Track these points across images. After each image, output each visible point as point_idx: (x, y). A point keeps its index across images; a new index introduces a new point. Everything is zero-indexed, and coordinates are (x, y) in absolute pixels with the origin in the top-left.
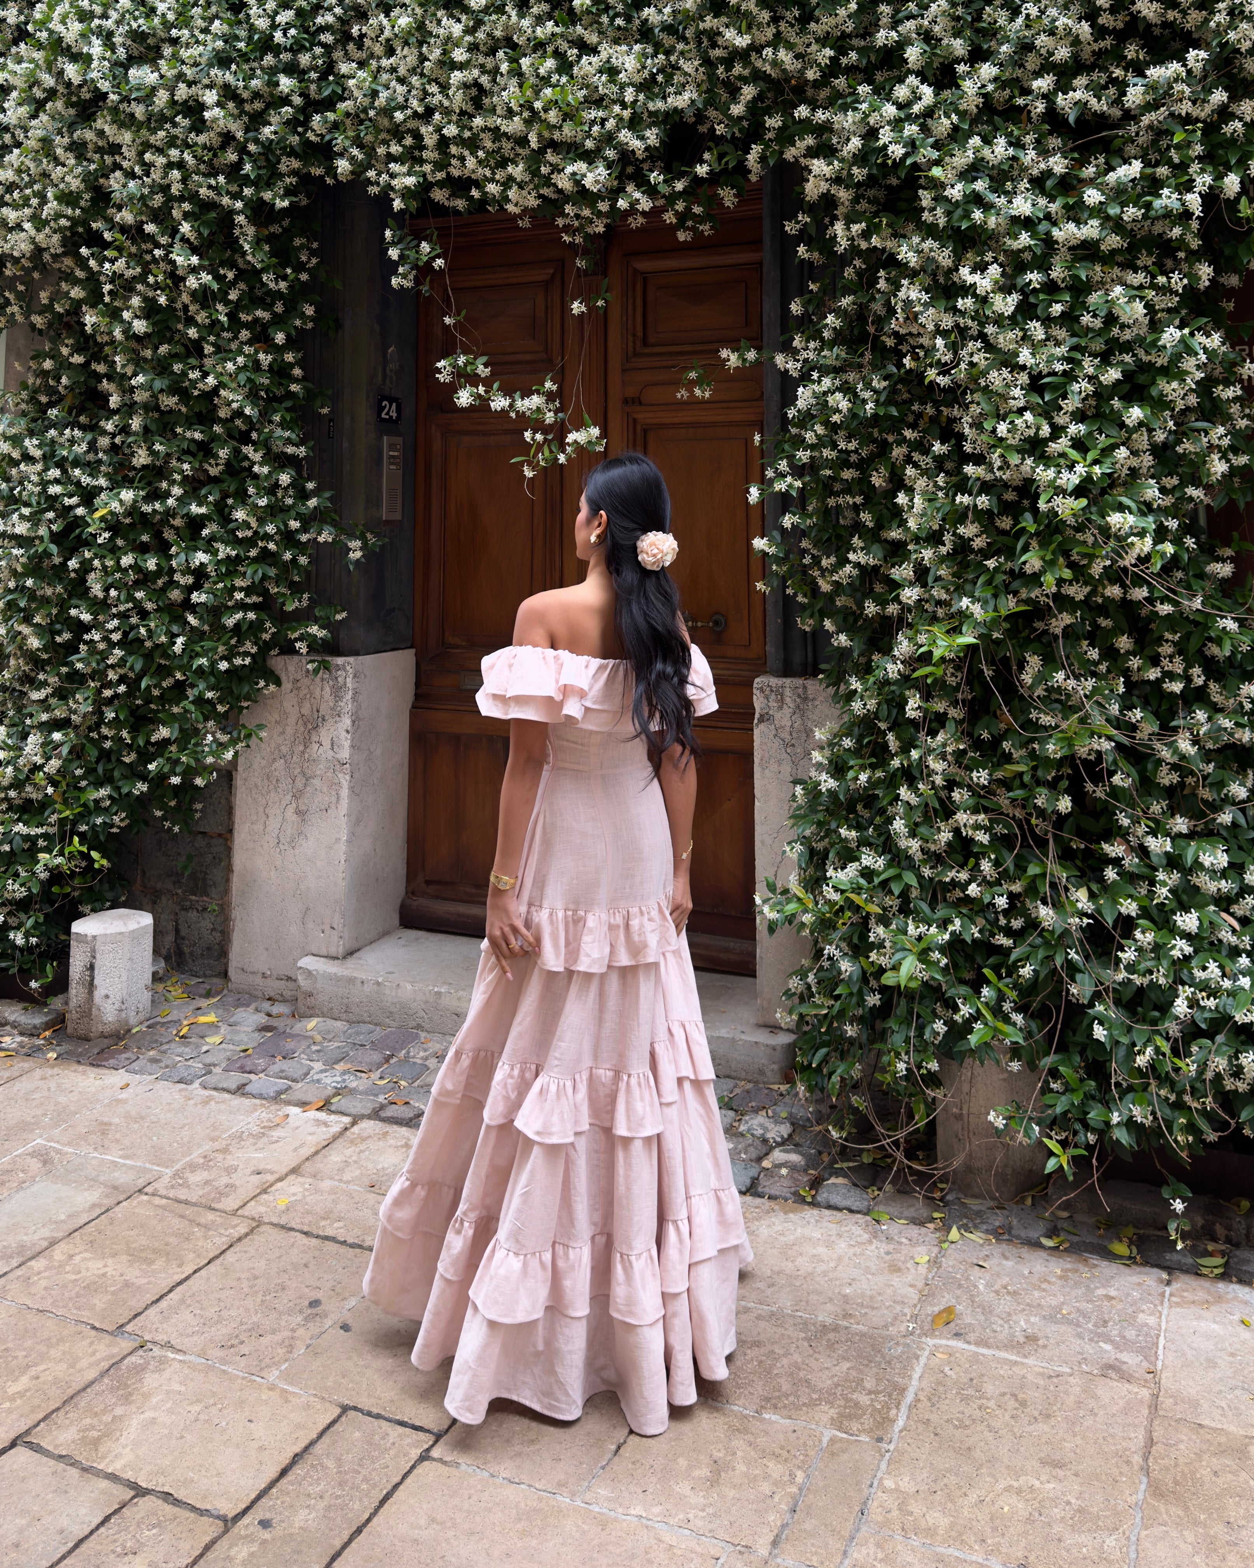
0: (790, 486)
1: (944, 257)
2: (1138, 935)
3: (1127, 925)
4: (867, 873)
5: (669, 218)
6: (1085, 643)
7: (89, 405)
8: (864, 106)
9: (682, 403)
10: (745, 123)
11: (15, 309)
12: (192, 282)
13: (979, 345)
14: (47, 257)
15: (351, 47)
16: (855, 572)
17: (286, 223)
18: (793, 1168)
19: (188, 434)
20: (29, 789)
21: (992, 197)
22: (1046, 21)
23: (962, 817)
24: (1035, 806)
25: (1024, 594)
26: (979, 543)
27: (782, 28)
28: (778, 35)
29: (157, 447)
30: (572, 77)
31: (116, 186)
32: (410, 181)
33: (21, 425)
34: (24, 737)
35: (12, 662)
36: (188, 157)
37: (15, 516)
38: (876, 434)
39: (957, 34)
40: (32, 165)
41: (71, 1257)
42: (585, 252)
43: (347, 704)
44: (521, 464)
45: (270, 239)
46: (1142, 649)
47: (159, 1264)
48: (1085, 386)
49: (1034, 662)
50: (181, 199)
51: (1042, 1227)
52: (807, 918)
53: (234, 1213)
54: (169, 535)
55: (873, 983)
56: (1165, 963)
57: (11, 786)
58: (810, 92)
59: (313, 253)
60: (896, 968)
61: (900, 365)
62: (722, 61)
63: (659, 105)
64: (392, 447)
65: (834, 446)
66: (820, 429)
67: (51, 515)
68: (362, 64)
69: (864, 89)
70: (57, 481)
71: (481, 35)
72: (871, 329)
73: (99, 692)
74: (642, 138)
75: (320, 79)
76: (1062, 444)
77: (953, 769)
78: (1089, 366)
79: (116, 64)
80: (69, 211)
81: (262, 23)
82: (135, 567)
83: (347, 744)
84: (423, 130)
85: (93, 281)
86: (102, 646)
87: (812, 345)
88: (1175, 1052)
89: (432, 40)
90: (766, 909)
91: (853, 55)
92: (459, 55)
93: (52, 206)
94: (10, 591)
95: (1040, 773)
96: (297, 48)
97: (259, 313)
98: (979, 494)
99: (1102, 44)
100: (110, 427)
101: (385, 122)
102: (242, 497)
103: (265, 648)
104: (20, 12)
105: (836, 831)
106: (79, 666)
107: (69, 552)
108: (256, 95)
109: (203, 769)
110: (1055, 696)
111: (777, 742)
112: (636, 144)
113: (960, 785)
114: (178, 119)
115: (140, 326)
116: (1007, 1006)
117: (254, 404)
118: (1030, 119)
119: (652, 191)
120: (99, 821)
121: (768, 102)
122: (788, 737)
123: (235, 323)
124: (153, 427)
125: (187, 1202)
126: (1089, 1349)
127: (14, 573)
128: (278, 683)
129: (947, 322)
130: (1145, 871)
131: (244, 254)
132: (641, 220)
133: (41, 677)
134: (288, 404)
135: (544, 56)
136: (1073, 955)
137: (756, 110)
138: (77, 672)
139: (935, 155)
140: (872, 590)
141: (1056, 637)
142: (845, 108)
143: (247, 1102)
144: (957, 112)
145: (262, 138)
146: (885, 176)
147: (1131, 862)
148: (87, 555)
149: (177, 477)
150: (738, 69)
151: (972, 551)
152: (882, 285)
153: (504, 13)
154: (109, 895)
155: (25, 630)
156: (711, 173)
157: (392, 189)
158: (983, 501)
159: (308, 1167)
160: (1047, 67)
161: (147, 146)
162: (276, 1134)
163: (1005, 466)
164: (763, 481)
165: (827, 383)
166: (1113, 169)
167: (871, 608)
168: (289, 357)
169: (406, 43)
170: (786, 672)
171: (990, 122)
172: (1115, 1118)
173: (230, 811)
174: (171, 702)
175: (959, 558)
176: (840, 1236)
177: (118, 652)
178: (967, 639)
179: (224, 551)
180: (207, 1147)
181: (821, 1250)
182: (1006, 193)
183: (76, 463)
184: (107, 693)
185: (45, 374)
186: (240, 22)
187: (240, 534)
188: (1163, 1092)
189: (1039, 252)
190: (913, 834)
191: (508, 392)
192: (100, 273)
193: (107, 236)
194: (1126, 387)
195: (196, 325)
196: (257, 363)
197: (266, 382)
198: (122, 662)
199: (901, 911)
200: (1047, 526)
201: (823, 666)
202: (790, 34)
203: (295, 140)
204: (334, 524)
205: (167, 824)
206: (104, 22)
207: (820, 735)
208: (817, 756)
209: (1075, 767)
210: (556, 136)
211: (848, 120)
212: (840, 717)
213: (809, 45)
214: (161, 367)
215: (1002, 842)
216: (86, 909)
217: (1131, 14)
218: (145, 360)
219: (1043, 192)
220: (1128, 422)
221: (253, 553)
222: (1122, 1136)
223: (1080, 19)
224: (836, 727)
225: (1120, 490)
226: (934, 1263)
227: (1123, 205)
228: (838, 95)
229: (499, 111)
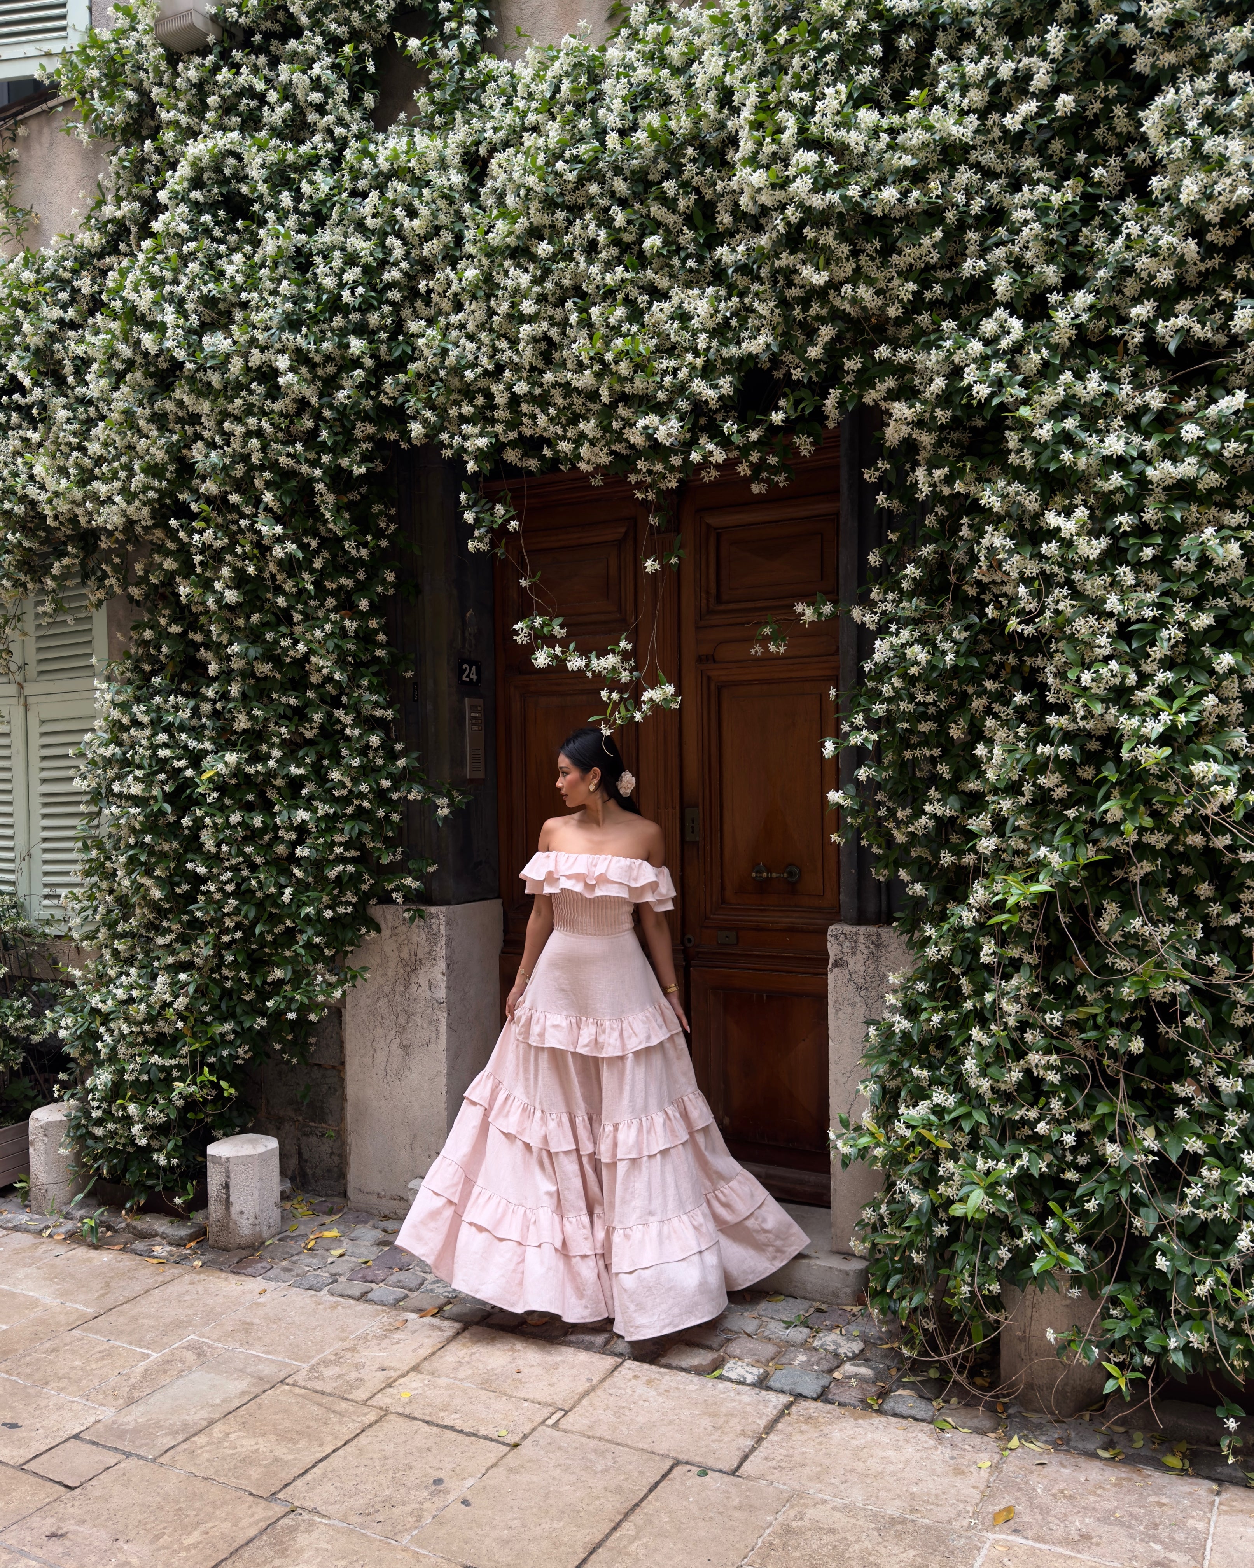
0: (866, 739)
1: (1031, 501)
2: (1205, 1172)
3: (1193, 1162)
4: (939, 1111)
5: (743, 470)
6: (1165, 890)
7: (189, 673)
8: (948, 344)
9: (756, 659)
10: (823, 367)
11: (113, 581)
12: (278, 552)
13: (1065, 592)
14: (138, 529)
15: (419, 303)
16: (931, 823)
17: (364, 489)
18: (862, 1379)
19: (284, 700)
20: (161, 1023)
21: (1083, 436)
22: (1149, 240)
23: (1034, 1058)
24: (1108, 1047)
25: (1104, 844)
26: (1059, 793)
27: (862, 263)
28: (858, 270)
29: (256, 712)
30: (643, 325)
31: (199, 457)
32: (483, 442)
33: (128, 693)
34: (154, 977)
35: (138, 911)
36: (265, 425)
37: (130, 778)
38: (955, 686)
39: (1048, 262)
40: (117, 438)
41: (227, 1435)
42: (658, 509)
43: (441, 949)
44: (599, 722)
45: (350, 506)
46: (1223, 895)
47: (303, 1443)
48: (1176, 633)
49: (1112, 909)
50: (262, 468)
51: (1098, 1440)
52: (879, 1152)
53: (364, 1403)
54: (271, 794)
55: (942, 1215)
56: (1231, 1200)
57: (145, 1021)
58: (891, 331)
59: (391, 519)
60: (963, 1200)
61: (982, 615)
62: (799, 300)
63: (733, 351)
64: (473, 709)
65: (912, 698)
66: (897, 682)
67: (162, 777)
68: (431, 322)
69: (948, 325)
70: (165, 745)
71: (549, 285)
72: (953, 579)
73: (218, 937)
74: (715, 387)
75: (389, 339)
76: (1149, 693)
77: (1026, 1011)
78: (1180, 612)
79: (190, 331)
80: (156, 484)
81: (329, 282)
82: (243, 824)
83: (443, 985)
84: (494, 388)
85: (183, 553)
86: (218, 896)
87: (890, 596)
88: (1236, 1283)
89: (500, 293)
90: (840, 1144)
91: (938, 289)
92: (528, 307)
93: (139, 479)
94: (130, 847)
95: (1113, 1015)
96: (366, 307)
97: (343, 581)
98: (1061, 744)
99: (1209, 264)
100: (210, 693)
101: (456, 382)
102: (336, 758)
103: (365, 898)
104: (94, 282)
105: (908, 1071)
106: (199, 914)
107: (182, 810)
108: (328, 358)
109: (314, 1006)
110: (1131, 942)
111: (851, 985)
112: (710, 394)
113: (1033, 1026)
114: (254, 386)
115: (231, 596)
116: (1069, 1237)
117: (343, 669)
118: (1126, 351)
119: (725, 442)
120: (225, 1053)
121: (847, 343)
122: (861, 982)
123: (321, 592)
124: (251, 694)
125: (323, 1393)
126: (1140, 1548)
127: (133, 830)
128: (378, 930)
129: (1032, 569)
130: (1213, 1110)
131: (325, 522)
132: (714, 473)
133: (165, 924)
134: (375, 668)
135: (613, 305)
136: (1138, 1189)
137: (835, 353)
138: (197, 920)
139: (1022, 393)
140: (948, 840)
141: (1134, 884)
142: (928, 347)
143: (370, 1308)
144: (1048, 346)
145: (336, 403)
146: (970, 418)
147: (1201, 1102)
148: (199, 813)
149: (276, 740)
150: (815, 309)
151: (1052, 801)
152: (965, 532)
153: (572, 259)
154: (238, 1121)
155: (148, 882)
156: (786, 420)
157: (465, 451)
158: (1065, 751)
159: (426, 1366)
160: (1148, 291)
161: (225, 415)
162: (397, 1336)
163: (1089, 715)
164: (839, 736)
165: (905, 635)
166: (1215, 401)
167: (947, 859)
168: (373, 623)
169: (474, 297)
170: (861, 920)
171: (1083, 356)
172: (1173, 1343)
173: (341, 1045)
174: (283, 947)
175: (1039, 808)
176: (907, 1441)
177: (233, 902)
178: (1043, 886)
179: (323, 809)
180: (338, 1345)
181: (890, 1453)
182: (1098, 432)
183: (182, 728)
184: (226, 938)
185: (145, 643)
186: (307, 283)
187: (336, 793)
188: (1221, 1321)
189: (1131, 491)
190: (984, 1074)
191: (583, 652)
192: (190, 544)
193: (194, 507)
194: (1219, 633)
195: (284, 594)
196: (343, 629)
197: (353, 648)
198: (237, 911)
199: (970, 1146)
200: (1130, 775)
201: (897, 915)
202: (870, 267)
203: (367, 404)
204: (422, 782)
205: (286, 1057)
206: (175, 289)
207: (894, 979)
208: (891, 999)
209: (1149, 1010)
210: (628, 388)
211: (932, 359)
212: (914, 962)
213: (890, 280)
214: (254, 636)
215: (1073, 1082)
216: (218, 1133)
217: (1244, 228)
218: (239, 629)
219: (1138, 429)
220: (1218, 668)
221: (349, 810)
222: (1178, 1359)
223: (1186, 237)
224: (910, 973)
225: (1207, 738)
226: (995, 1468)
227: (1224, 439)
228: (922, 332)
229: (569, 365)
